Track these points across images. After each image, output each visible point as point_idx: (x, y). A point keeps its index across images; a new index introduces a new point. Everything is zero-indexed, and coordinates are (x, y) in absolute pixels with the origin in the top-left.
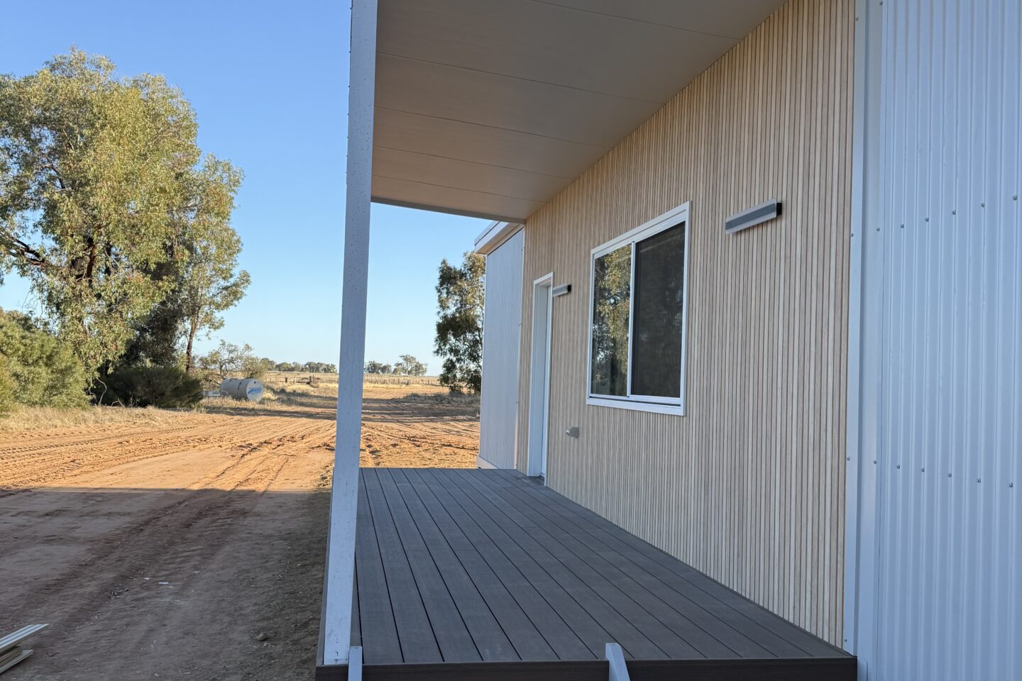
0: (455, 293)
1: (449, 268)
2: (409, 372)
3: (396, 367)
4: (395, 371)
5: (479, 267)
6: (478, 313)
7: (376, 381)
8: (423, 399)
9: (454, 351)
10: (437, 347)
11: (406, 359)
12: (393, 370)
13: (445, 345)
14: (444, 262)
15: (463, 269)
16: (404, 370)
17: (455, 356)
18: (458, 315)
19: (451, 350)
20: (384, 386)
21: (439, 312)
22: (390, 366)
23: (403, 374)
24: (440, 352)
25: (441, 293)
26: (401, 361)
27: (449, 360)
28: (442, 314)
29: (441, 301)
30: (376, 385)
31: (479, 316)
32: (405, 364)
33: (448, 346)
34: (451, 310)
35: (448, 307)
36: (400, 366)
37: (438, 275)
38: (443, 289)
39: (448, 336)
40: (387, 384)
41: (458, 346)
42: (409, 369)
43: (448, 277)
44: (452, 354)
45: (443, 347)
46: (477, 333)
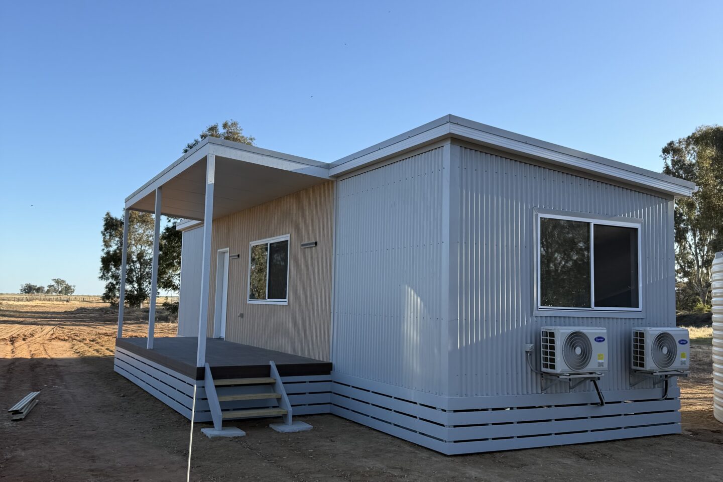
0: (116, 236)
1: (112, 219)
2: (60, 292)
3: (48, 288)
4: (48, 291)
5: (134, 218)
6: (133, 250)
7: (44, 299)
8: (92, 311)
9: (115, 277)
10: (102, 274)
11: (57, 281)
12: (46, 290)
13: (108, 272)
14: (108, 214)
15: (122, 219)
16: (56, 291)
17: (115, 280)
18: (118, 251)
19: (113, 276)
20: (50, 302)
21: (103, 249)
22: (43, 288)
23: (54, 294)
24: (104, 277)
25: (106, 236)
26: (53, 283)
27: (110, 283)
28: (106, 251)
29: (105, 241)
30: (44, 302)
31: (134, 252)
32: (56, 286)
33: (110, 273)
34: (113, 248)
35: (111, 246)
36: (52, 288)
37: (103, 223)
38: (107, 233)
39: (111, 266)
40: (52, 301)
41: (117, 273)
42: (60, 290)
43: (111, 225)
44: (113, 279)
45: (106, 274)
46: (132, 264)
